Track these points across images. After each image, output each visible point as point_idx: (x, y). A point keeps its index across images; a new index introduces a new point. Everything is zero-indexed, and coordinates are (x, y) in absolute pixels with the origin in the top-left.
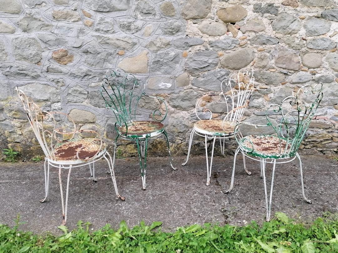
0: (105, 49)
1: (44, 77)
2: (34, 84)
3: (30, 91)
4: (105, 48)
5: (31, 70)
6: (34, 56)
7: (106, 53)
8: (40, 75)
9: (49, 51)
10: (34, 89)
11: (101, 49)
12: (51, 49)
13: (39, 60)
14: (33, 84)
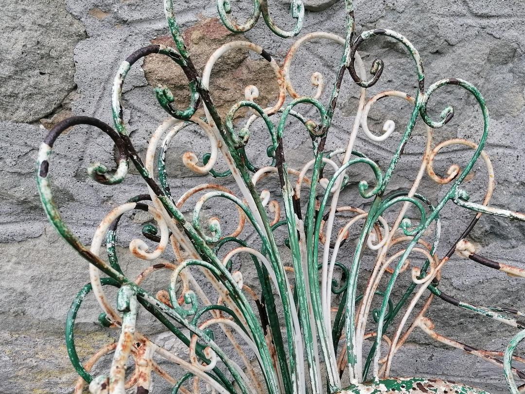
0: (484, 22)
1: (93, 201)
2: (38, 241)
3: (19, 286)
4: (482, 16)
5: (8, 160)
6: (20, 69)
7: (485, 46)
8: (73, 191)
9: (124, 31)
10: (38, 270)
11: (461, 21)
12: (136, 16)
13: (56, 98)
14: (31, 243)
